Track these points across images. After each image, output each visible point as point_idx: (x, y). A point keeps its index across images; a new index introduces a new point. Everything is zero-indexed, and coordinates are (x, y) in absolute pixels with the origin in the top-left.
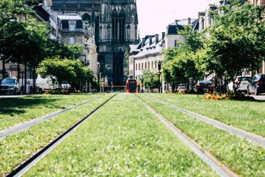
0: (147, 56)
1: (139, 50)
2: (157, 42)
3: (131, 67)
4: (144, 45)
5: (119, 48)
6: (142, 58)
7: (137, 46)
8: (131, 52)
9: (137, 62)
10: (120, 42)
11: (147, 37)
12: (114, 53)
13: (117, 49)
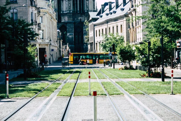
0: (107, 22)
1: (98, 17)
2: (117, 6)
3: (91, 34)
4: (103, 12)
5: (79, 18)
6: (102, 24)
7: (97, 13)
8: (91, 19)
9: (97, 28)
10: (80, 13)
11: (106, 4)
12: (74, 23)
13: (78, 19)
